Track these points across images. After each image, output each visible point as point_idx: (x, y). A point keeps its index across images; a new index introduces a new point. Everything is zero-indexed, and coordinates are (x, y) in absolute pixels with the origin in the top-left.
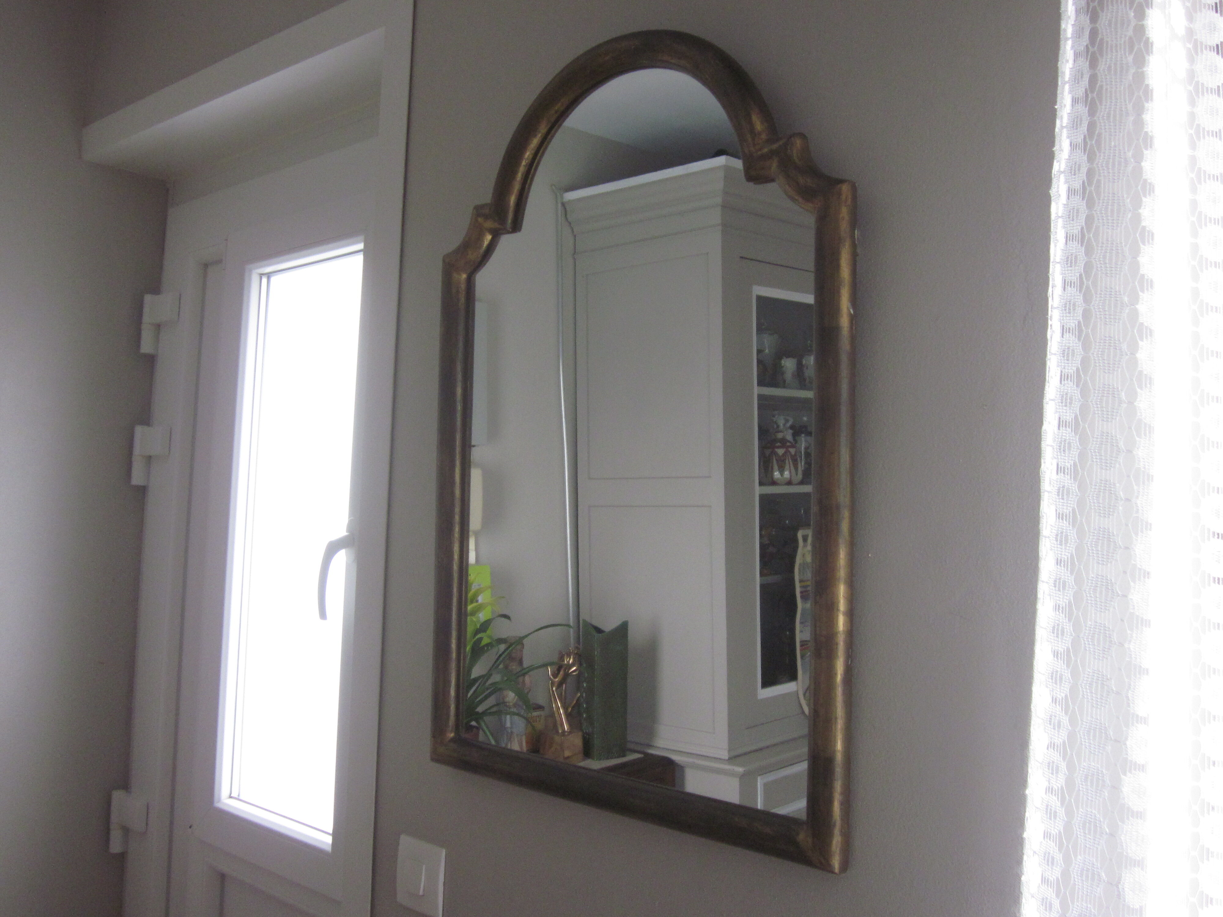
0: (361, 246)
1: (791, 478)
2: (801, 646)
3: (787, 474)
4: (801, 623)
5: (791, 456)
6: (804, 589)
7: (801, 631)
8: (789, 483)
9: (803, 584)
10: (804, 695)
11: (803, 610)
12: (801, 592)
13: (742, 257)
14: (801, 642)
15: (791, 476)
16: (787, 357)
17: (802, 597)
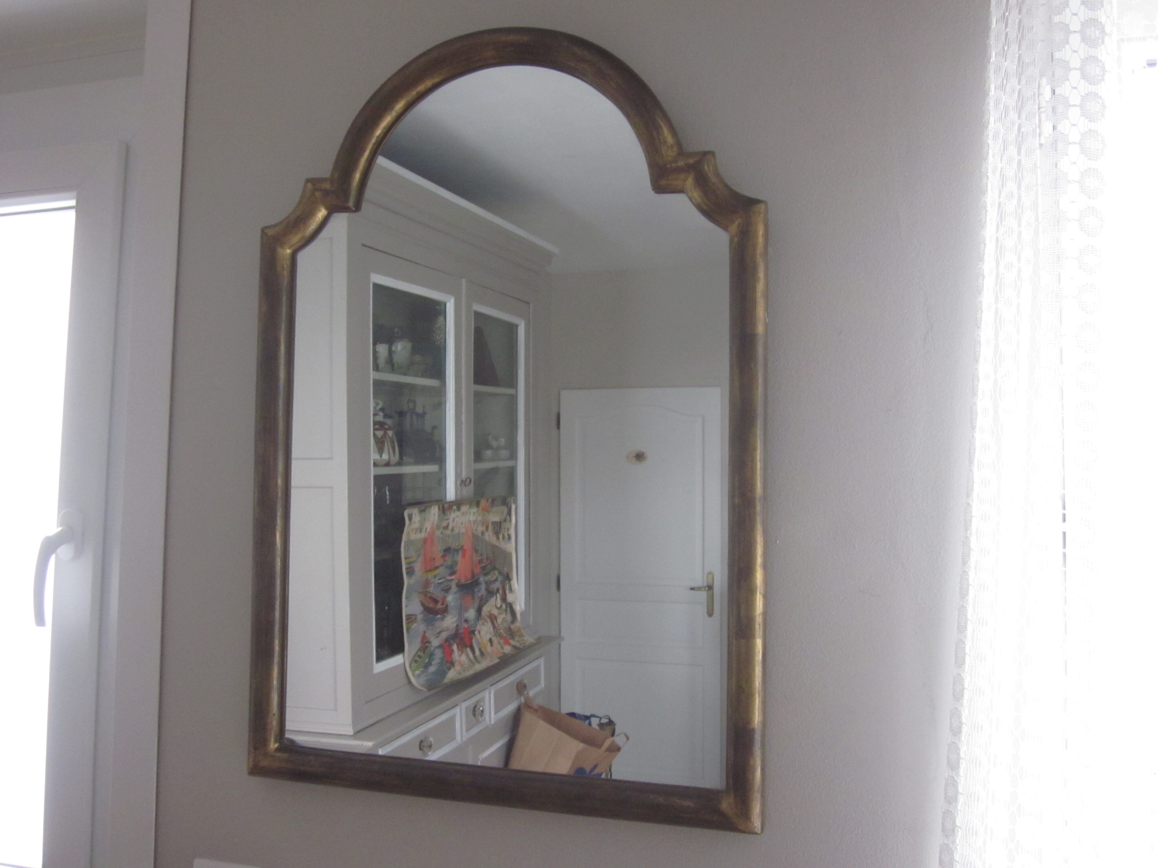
0: (73, 203)
1: (389, 460)
2: (407, 620)
3: (385, 456)
4: (406, 598)
5: (389, 438)
6: (409, 566)
7: (406, 606)
8: (388, 464)
9: (409, 560)
10: (410, 666)
11: (409, 585)
12: (407, 569)
13: (364, 245)
14: (407, 616)
15: (389, 457)
16: (380, 343)
17: (407, 573)
